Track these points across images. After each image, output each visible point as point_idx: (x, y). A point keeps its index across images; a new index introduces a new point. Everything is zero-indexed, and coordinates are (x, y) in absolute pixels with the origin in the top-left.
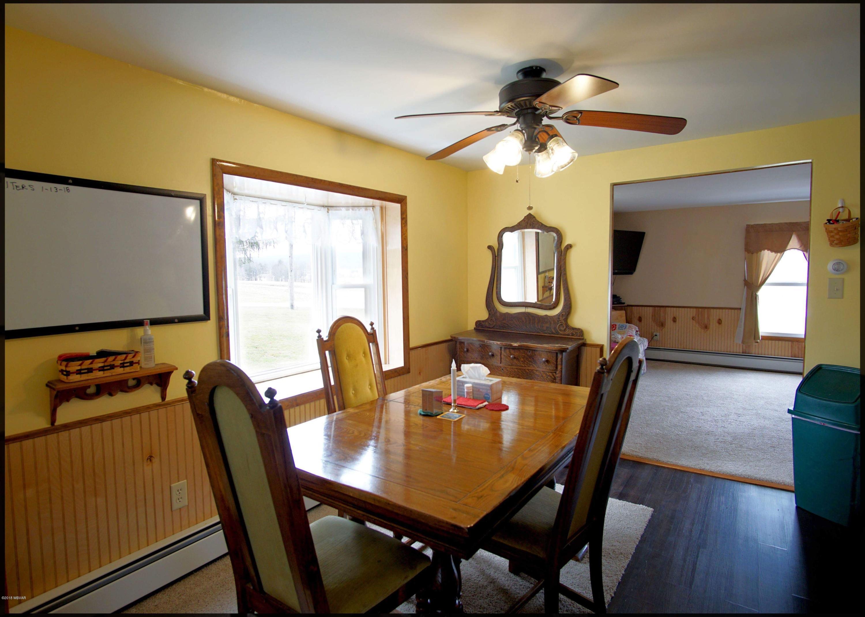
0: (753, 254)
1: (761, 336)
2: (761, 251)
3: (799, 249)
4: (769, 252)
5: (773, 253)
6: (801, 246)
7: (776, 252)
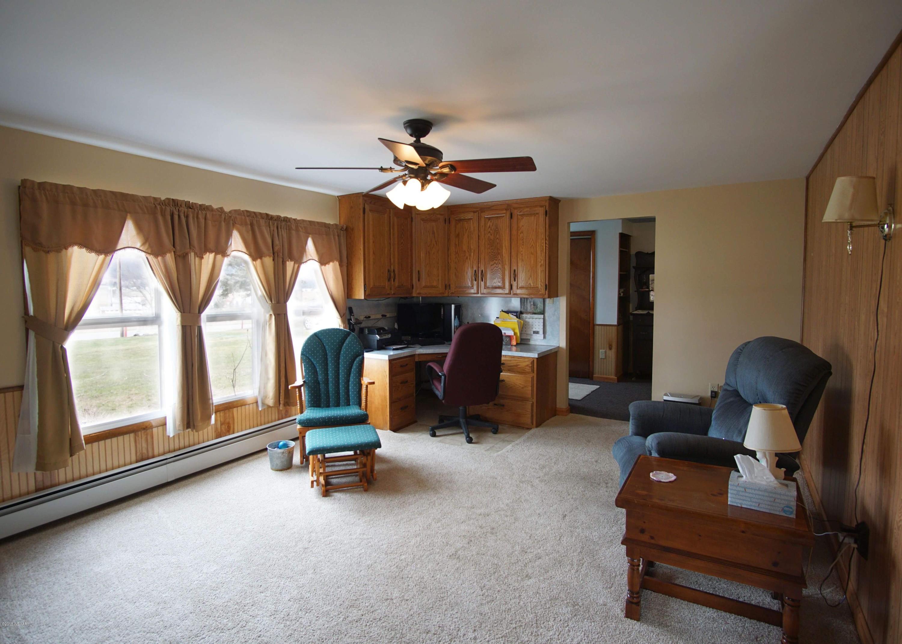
0: (48, 252)
1: (84, 436)
2: (66, 248)
3: (141, 249)
4: (84, 250)
5: (93, 255)
6: (143, 244)
7: (99, 252)
